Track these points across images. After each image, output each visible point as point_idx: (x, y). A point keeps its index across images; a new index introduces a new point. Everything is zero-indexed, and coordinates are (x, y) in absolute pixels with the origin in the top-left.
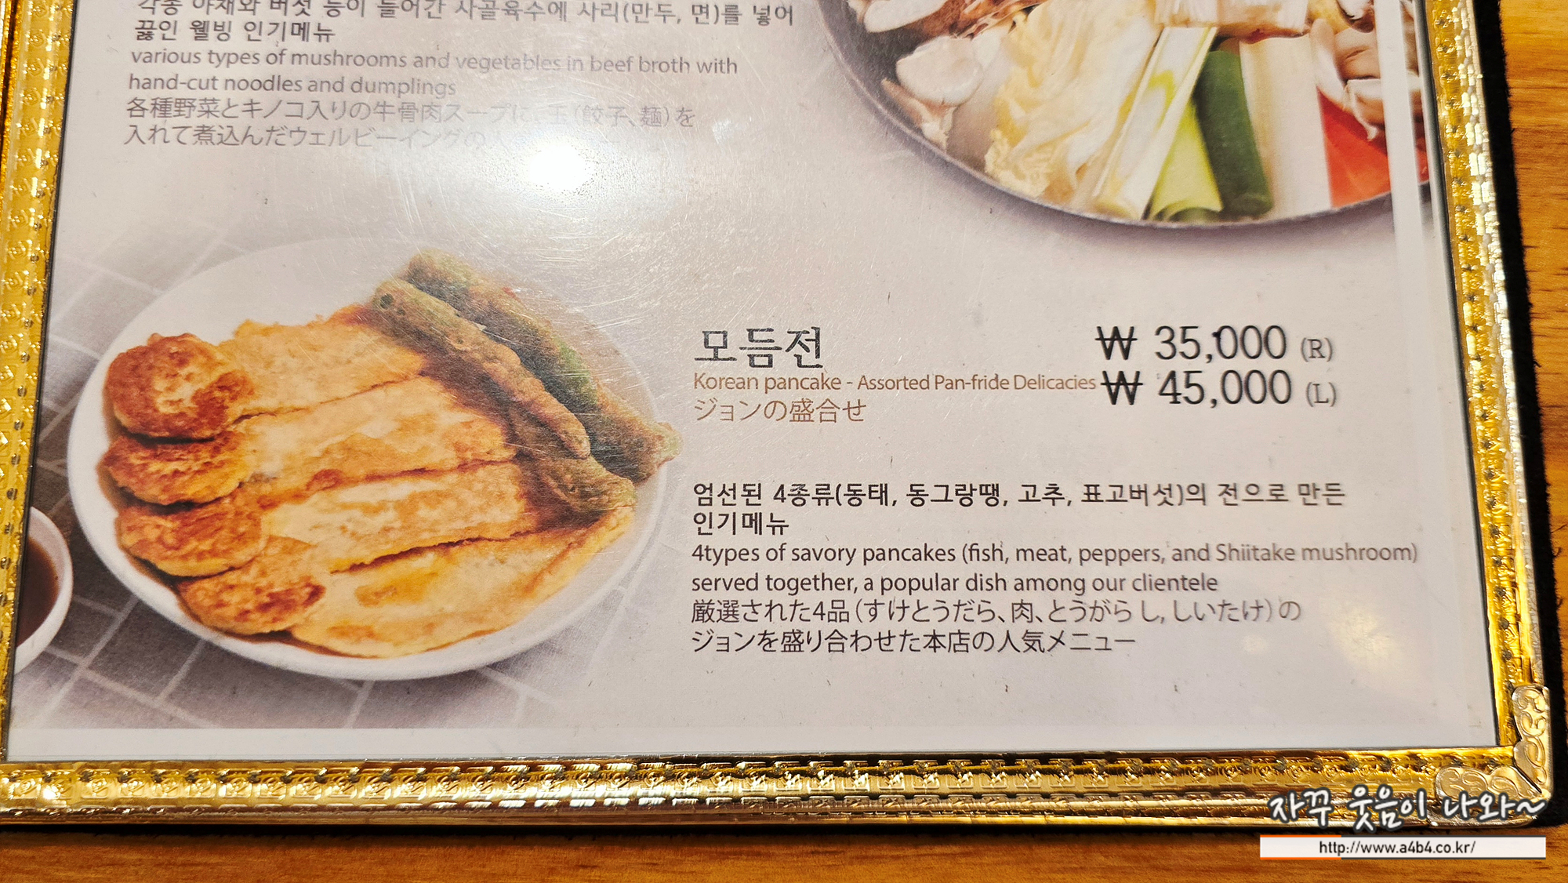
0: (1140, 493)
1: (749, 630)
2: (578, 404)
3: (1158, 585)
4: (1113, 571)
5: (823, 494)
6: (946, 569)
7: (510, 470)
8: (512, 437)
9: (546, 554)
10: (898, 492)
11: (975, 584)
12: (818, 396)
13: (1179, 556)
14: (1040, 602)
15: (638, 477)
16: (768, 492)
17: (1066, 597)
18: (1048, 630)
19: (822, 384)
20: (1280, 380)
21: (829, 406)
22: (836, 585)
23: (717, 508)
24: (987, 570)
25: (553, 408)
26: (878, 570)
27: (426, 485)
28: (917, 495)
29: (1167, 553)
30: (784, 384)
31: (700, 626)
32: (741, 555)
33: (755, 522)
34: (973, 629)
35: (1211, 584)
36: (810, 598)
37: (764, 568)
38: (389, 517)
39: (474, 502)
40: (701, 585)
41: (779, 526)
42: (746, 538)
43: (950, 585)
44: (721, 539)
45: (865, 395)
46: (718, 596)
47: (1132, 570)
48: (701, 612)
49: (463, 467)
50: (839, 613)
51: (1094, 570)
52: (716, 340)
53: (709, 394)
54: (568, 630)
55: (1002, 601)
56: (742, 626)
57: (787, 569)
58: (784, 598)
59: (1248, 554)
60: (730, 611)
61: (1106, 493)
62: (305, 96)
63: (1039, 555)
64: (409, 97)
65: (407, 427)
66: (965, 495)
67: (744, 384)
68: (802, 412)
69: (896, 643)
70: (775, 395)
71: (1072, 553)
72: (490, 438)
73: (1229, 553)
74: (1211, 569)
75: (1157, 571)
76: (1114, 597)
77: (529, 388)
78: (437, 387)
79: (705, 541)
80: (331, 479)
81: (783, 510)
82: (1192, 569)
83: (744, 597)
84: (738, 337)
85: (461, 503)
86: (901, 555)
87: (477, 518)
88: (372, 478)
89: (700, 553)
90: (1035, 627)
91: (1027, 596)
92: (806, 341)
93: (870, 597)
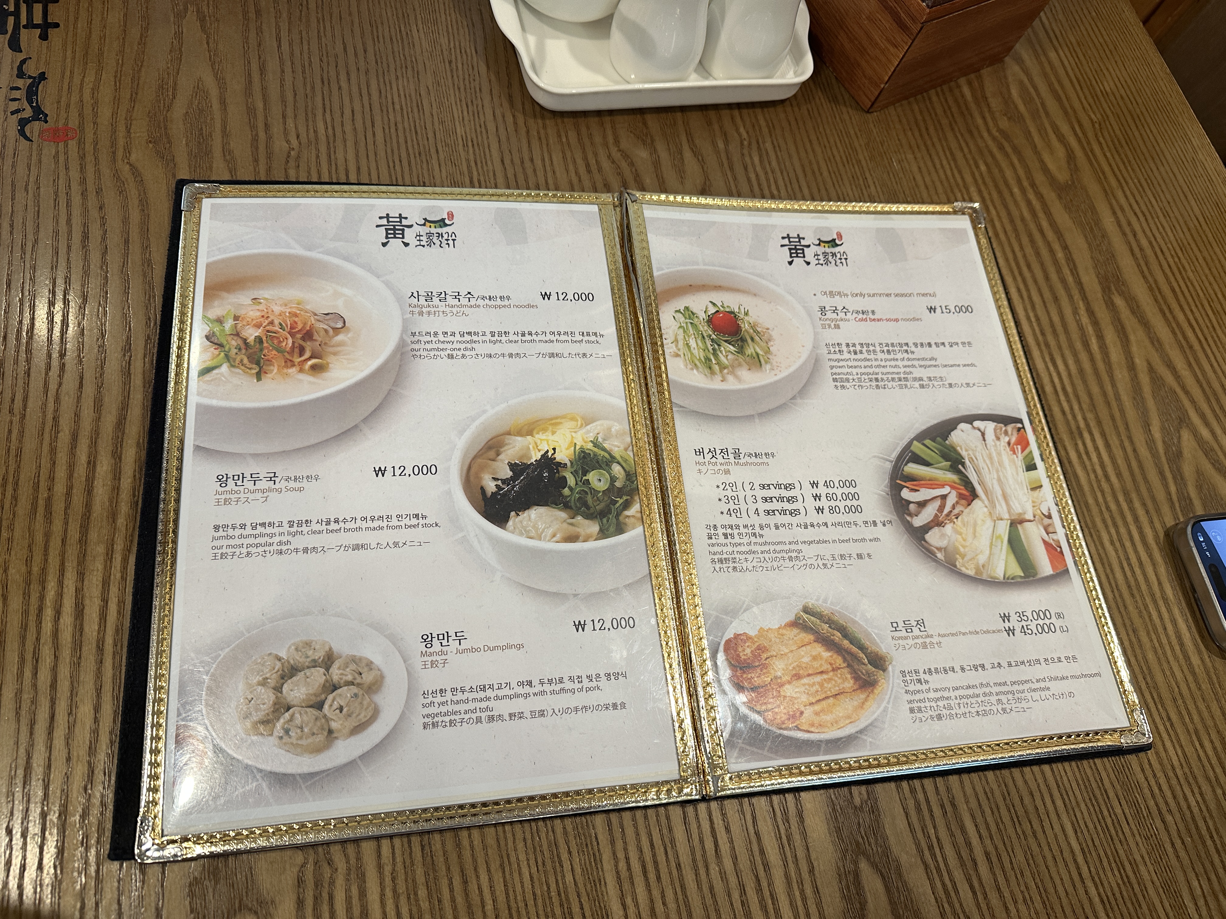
0: (1023, 663)
1: (926, 715)
2: (862, 648)
3: (1034, 690)
4: (1021, 688)
5: (937, 671)
6: (977, 691)
7: (846, 671)
8: (845, 660)
9: (863, 696)
10: (957, 668)
11: (985, 695)
12: (928, 640)
13: (1038, 681)
14: (1004, 698)
15: (884, 670)
16: (921, 671)
17: (1010, 696)
18: (1008, 707)
19: (928, 636)
20: (1052, 625)
21: (932, 643)
22: (947, 698)
23: (908, 678)
24: (987, 690)
25: (854, 649)
26: (957, 693)
27: (825, 676)
28: (963, 669)
29: (1034, 681)
30: (917, 637)
31: (912, 715)
32: (918, 692)
33: (919, 681)
34: (988, 708)
35: (1048, 689)
36: (941, 703)
37: (926, 695)
38: (817, 687)
39: (839, 681)
40: (910, 702)
41: (927, 682)
42: (918, 687)
43: (978, 696)
44: (912, 687)
45: (941, 639)
46: (915, 705)
47: (1026, 686)
48: (912, 710)
49: (833, 670)
50: (950, 708)
51: (1016, 687)
52: (895, 625)
53: (896, 642)
54: (875, 719)
55: (994, 699)
56: (924, 714)
57: (932, 695)
58: (933, 704)
59: (1056, 678)
60: (920, 710)
61: (1014, 664)
62: (760, 555)
63: (1000, 684)
64: (790, 554)
65: (815, 658)
66: (976, 668)
67: (906, 638)
68: (925, 646)
69: (968, 715)
70: (916, 641)
71: (1008, 683)
72: (839, 661)
73: (1051, 679)
74: (1048, 684)
75: (1034, 686)
76: (1023, 695)
77: (846, 643)
78: (820, 645)
79: (907, 688)
80: (798, 677)
81: (927, 677)
82: (1042, 684)
83: (922, 705)
84: (901, 624)
85: (836, 681)
86: (963, 688)
87: (841, 686)
88: (809, 675)
89: (907, 692)
90: (1004, 706)
91: (1000, 697)
92: (920, 623)
93: (957, 702)
